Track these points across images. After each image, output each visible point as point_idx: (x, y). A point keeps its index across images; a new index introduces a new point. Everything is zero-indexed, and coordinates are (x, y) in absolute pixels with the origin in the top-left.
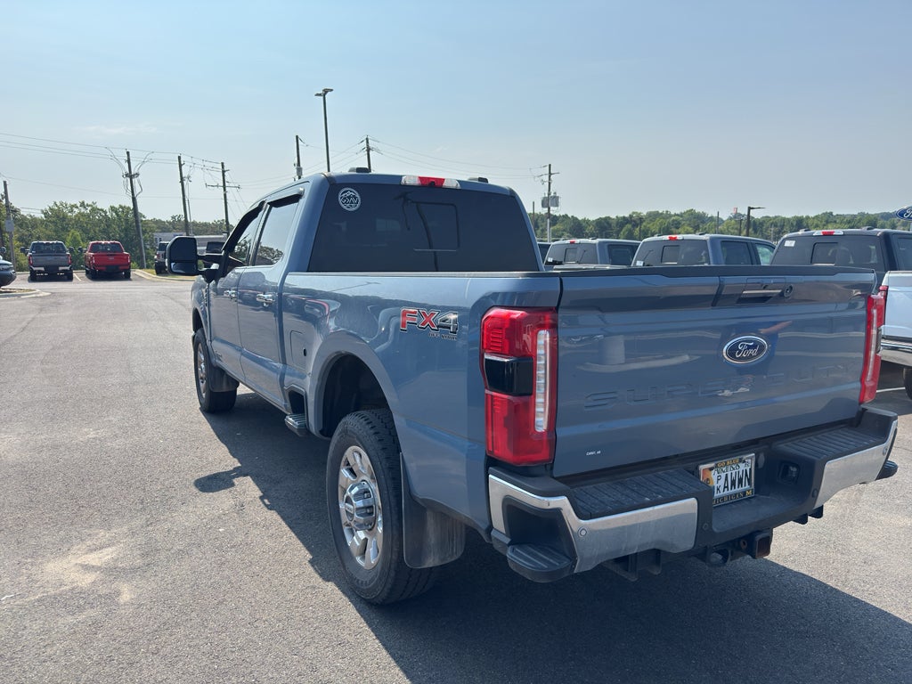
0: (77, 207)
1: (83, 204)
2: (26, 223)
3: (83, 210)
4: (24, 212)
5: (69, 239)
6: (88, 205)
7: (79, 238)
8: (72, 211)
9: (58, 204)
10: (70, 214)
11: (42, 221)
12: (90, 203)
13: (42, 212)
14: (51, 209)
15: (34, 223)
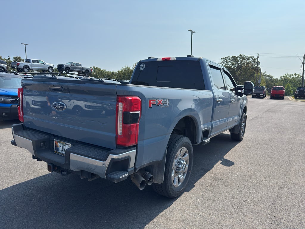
0: (293, 75)
1: (295, 74)
2: (274, 81)
3: (295, 76)
4: (274, 78)
5: (286, 86)
6: (297, 75)
7: (290, 86)
8: (291, 77)
9: (286, 74)
10: (290, 78)
11: (280, 80)
12: (298, 74)
13: (280, 77)
14: (284, 76)
15: (277, 81)
